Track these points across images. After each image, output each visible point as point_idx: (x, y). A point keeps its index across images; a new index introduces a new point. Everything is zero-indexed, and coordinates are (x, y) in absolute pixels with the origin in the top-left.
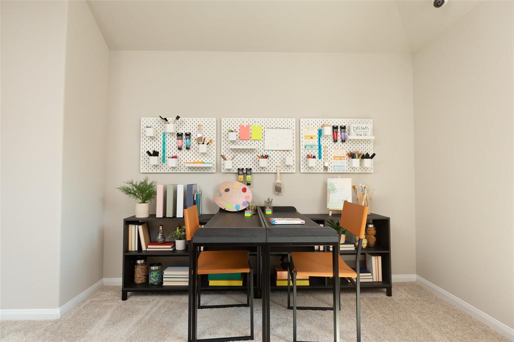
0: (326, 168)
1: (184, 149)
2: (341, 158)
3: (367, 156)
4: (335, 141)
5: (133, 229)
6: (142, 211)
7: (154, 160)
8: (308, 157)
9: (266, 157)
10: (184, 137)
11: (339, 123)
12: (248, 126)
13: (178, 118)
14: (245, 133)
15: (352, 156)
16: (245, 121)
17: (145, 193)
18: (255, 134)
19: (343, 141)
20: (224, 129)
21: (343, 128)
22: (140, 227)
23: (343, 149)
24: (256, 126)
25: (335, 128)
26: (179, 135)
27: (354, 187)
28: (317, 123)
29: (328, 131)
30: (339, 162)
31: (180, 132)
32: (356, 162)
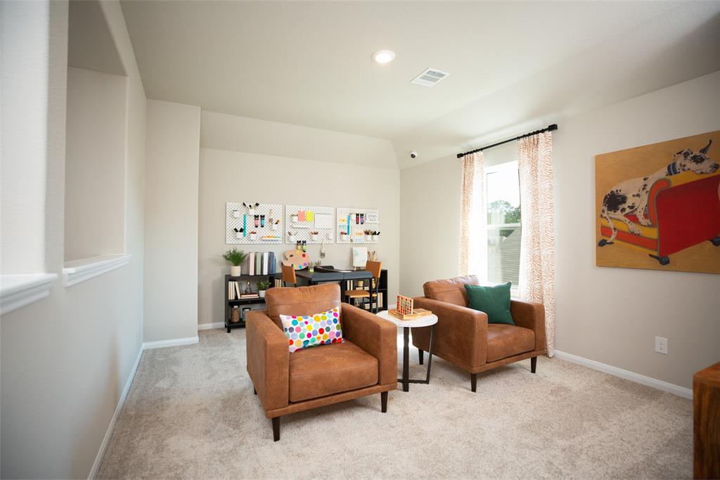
0: (352, 240)
1: (259, 226)
2: (360, 234)
3: (375, 233)
4: (357, 223)
5: (231, 284)
6: (236, 271)
7: (240, 235)
8: (342, 233)
9: (316, 233)
10: (260, 218)
11: (360, 212)
12: (304, 212)
13: (257, 205)
14: (301, 216)
15: (367, 233)
16: (302, 209)
17: (236, 258)
18: (309, 217)
19: (362, 224)
20: (288, 213)
21: (362, 215)
22: (236, 283)
23: (361, 228)
24: (309, 211)
25: (357, 215)
26: (256, 217)
27: (369, 253)
28: (348, 211)
29: (354, 217)
30: (360, 237)
31: (257, 214)
32: (369, 237)
